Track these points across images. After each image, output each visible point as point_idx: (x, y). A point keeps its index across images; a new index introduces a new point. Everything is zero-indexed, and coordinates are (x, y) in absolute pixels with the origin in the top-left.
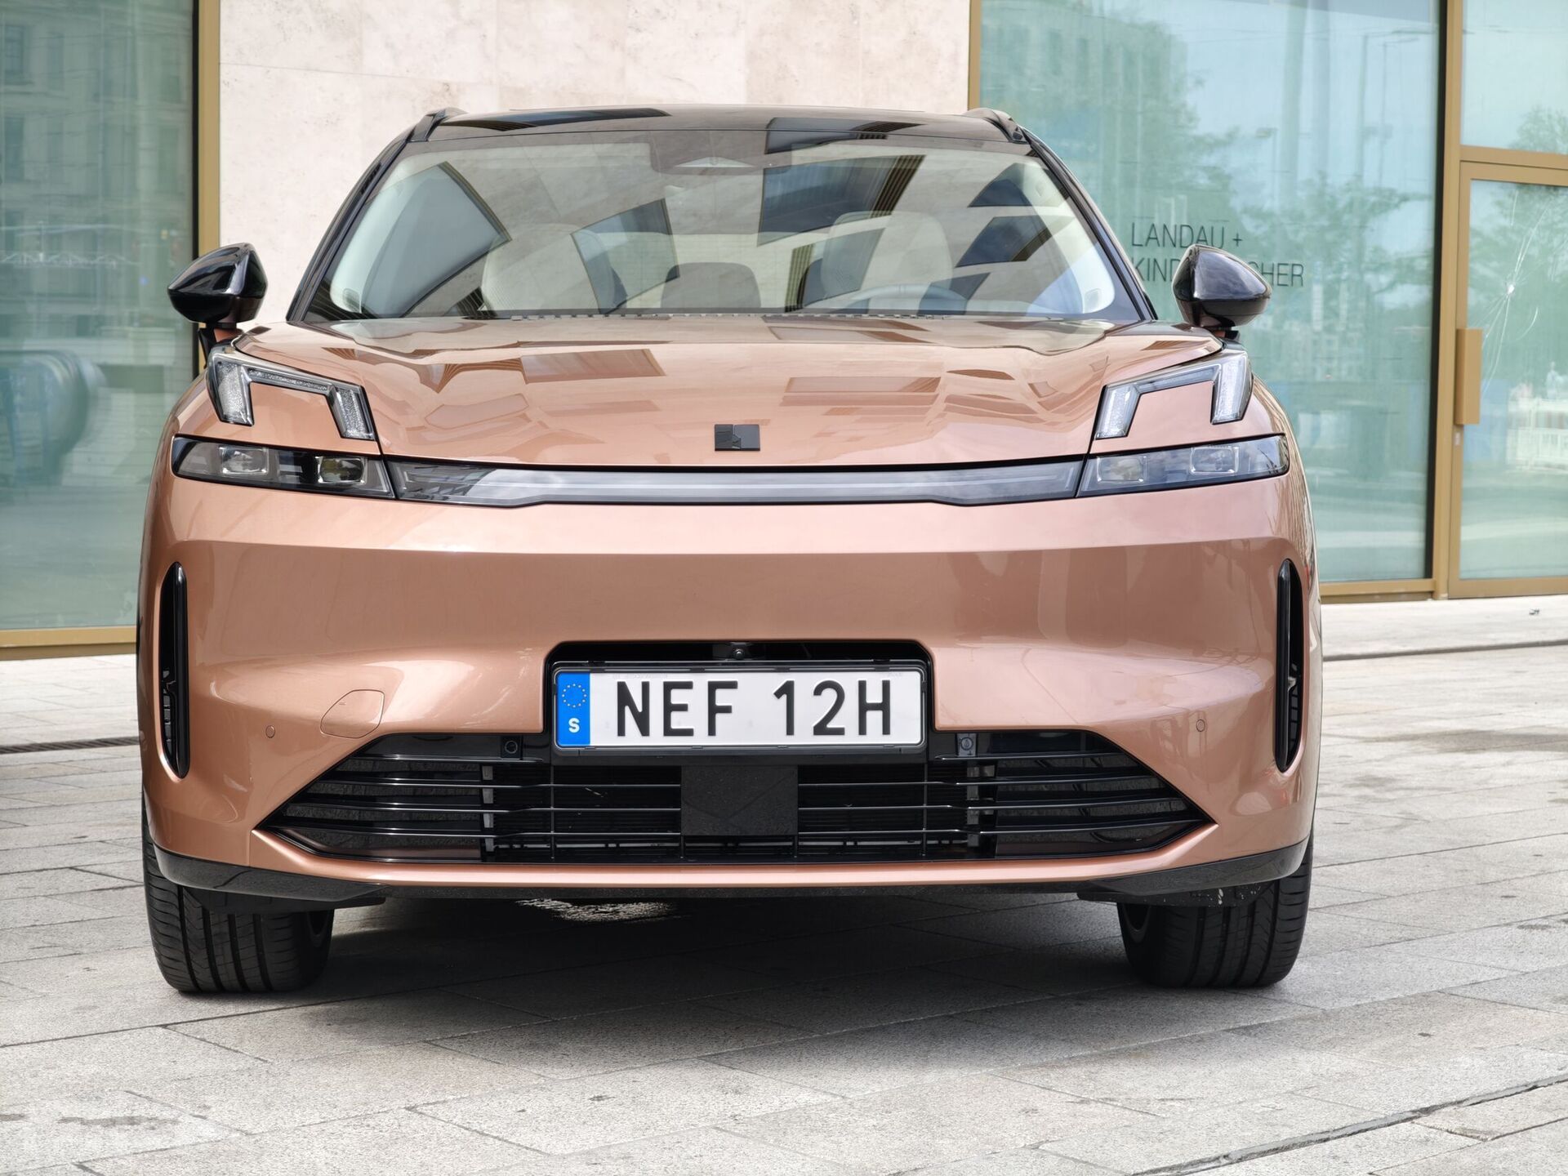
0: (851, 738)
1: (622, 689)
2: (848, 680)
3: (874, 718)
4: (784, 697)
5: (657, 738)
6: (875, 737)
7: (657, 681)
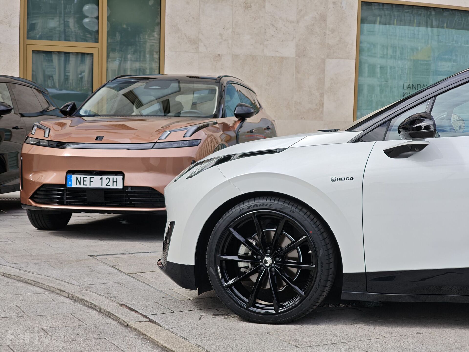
0: (111, 187)
1: (77, 178)
2: (111, 177)
3: (115, 183)
4: (101, 180)
5: (82, 186)
6: (115, 187)
7: (82, 176)
